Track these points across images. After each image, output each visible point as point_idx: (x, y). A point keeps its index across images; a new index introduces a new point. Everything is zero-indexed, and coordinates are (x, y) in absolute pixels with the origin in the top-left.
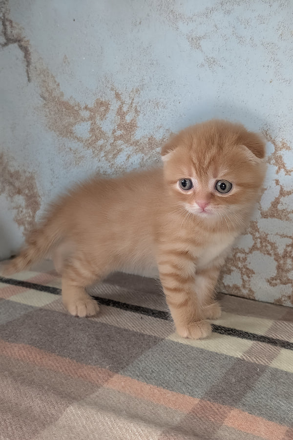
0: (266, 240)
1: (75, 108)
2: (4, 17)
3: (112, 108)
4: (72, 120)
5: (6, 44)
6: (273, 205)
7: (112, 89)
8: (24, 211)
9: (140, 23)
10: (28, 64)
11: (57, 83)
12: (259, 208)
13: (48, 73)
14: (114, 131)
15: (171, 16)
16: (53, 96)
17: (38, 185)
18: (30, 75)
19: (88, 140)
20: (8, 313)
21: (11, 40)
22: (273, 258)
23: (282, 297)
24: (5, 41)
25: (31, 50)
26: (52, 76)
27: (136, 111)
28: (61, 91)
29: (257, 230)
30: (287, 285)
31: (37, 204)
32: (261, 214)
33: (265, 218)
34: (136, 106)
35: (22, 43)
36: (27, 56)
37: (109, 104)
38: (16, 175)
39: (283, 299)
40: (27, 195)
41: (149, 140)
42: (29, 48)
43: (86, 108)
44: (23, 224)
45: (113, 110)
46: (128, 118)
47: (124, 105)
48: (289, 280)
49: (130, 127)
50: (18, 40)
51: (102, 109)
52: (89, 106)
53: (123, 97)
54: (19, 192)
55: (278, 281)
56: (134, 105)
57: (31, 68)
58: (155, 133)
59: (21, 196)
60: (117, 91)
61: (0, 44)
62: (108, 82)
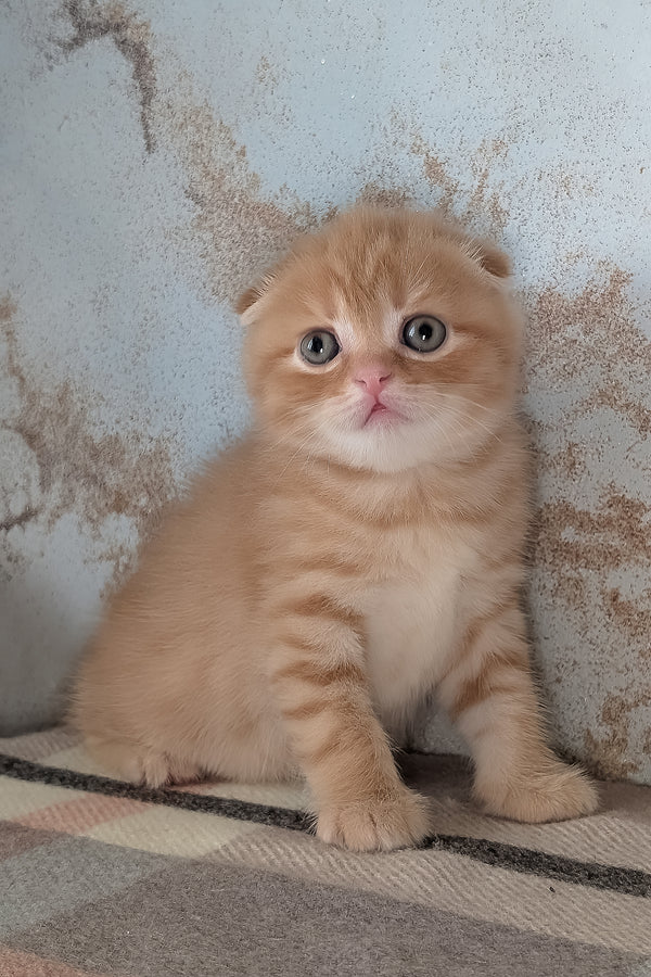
1: (298, 222)
5: (77, 42)
7: (416, 150)
10: (147, 96)
11: (237, 148)
13: (210, 117)
16: (225, 189)
18: (151, 131)
20: (82, 879)
21: (89, 27)
24: (73, 32)
25: (154, 52)
26: (223, 128)
28: (251, 169)
34: (495, 197)
35: (128, 33)
36: (144, 69)
37: (406, 198)
38: (111, 450)
40: (144, 514)
41: (541, 302)
42: (149, 46)
47: (455, 197)
50: (114, 26)
53: (450, 171)
54: (119, 505)
56: (488, 192)
57: (156, 106)
58: (559, 277)
59: (123, 516)
60: (431, 154)
61: (59, 43)
62: (401, 127)
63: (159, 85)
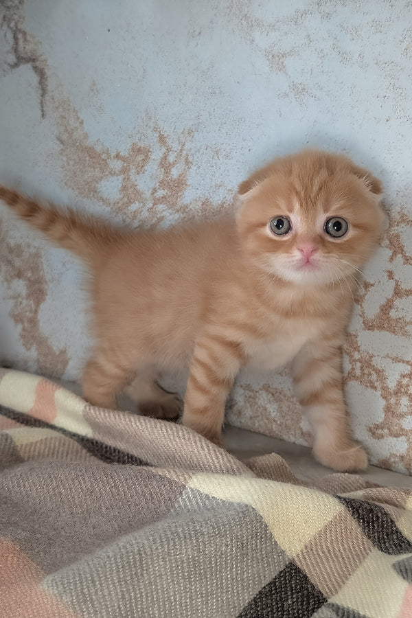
0: (370, 364)
2: (16, 27)
3: (153, 157)
4: (97, 173)
5: (16, 65)
6: (382, 310)
7: (155, 130)
8: (25, 302)
9: (200, 33)
10: (44, 92)
11: (80, 120)
12: (361, 313)
13: (69, 105)
14: (155, 191)
15: (245, 23)
16: (74, 138)
17: (45, 266)
18: (44, 109)
19: (118, 203)
21: (22, 59)
22: (379, 393)
23: (390, 456)
24: (15, 60)
25: (48, 72)
26: (75, 111)
27: (187, 162)
28: (85, 131)
29: (357, 349)
30: (400, 439)
31: (43, 293)
32: (364, 323)
33: (369, 329)
34: (187, 155)
35: (38, 64)
36: (43, 81)
37: (149, 151)
38: (17, 250)
39: (393, 460)
40: (29, 280)
41: (203, 205)
42: (46, 71)
43: (118, 156)
44: (22, 321)
45: (154, 160)
46: (175, 172)
47: (170, 153)
48: (402, 430)
49: (178, 185)
50: (32, 60)
51: (140, 158)
52: (122, 154)
53: (169, 141)
54: (19, 275)
55: (386, 431)
56: (184, 153)
57: (47, 98)
58: (211, 194)
59: (21, 280)
60: (162, 133)
61: (9, 65)
62: (150, 119)
63: (49, 88)
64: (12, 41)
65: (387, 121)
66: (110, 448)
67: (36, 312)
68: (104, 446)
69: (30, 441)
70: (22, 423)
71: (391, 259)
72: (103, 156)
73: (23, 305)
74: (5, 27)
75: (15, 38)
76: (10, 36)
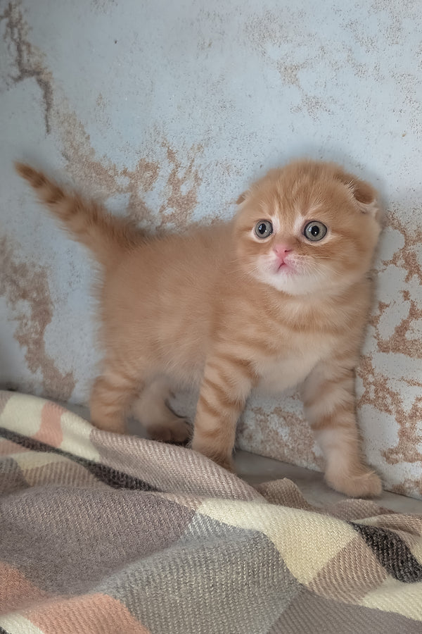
0: (384, 387)
2: (20, 39)
3: (161, 173)
4: (104, 190)
5: (20, 78)
6: (397, 332)
7: (163, 145)
8: (30, 323)
9: (210, 45)
10: (49, 106)
11: (86, 135)
12: (375, 335)
13: (75, 120)
14: (163, 208)
15: (256, 35)
16: (80, 154)
17: (50, 286)
18: (50, 124)
21: (26, 72)
22: (394, 417)
23: (405, 481)
24: (19, 73)
25: (53, 86)
26: (81, 126)
27: (197, 179)
28: (91, 147)
29: (371, 372)
30: (415, 464)
31: (48, 314)
32: (379, 344)
33: (384, 351)
34: (197, 171)
35: (42, 77)
36: (48, 95)
37: (158, 168)
38: (21, 270)
39: (407, 485)
40: (34, 300)
42: (51, 84)
43: (125, 172)
44: (27, 343)
45: (162, 176)
46: (184, 189)
47: (179, 169)
48: (418, 454)
49: (189, 201)
50: (37, 72)
51: (148, 174)
52: (130, 170)
53: (178, 157)
54: (24, 295)
55: (401, 455)
56: (194, 169)
57: (52, 112)
58: (222, 212)
59: (26, 301)
60: (170, 148)
61: (13, 78)
62: (159, 134)
63: (54, 102)
64: (15, 54)
65: (403, 136)
66: (118, 473)
67: (41, 333)
68: (112, 471)
69: (36, 466)
70: (28, 447)
71: (407, 279)
72: (110, 173)
73: (29, 326)
74: (8, 39)
75: (19, 50)
76: (13, 47)
